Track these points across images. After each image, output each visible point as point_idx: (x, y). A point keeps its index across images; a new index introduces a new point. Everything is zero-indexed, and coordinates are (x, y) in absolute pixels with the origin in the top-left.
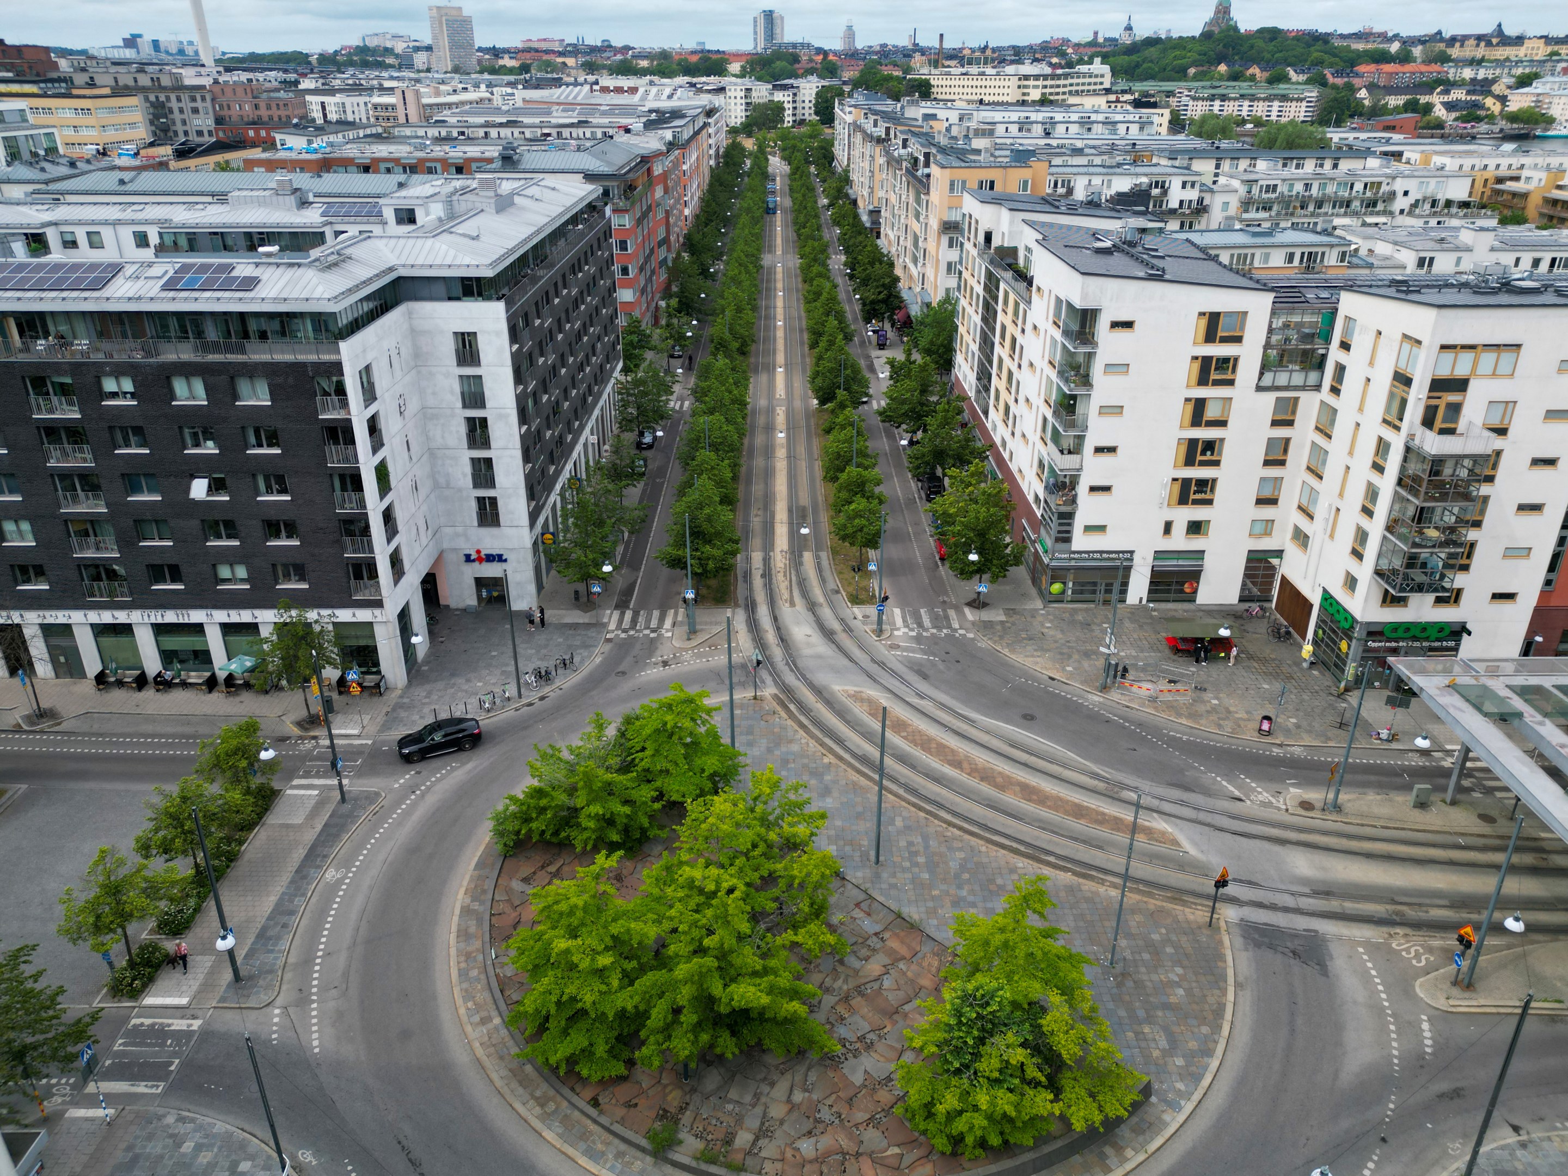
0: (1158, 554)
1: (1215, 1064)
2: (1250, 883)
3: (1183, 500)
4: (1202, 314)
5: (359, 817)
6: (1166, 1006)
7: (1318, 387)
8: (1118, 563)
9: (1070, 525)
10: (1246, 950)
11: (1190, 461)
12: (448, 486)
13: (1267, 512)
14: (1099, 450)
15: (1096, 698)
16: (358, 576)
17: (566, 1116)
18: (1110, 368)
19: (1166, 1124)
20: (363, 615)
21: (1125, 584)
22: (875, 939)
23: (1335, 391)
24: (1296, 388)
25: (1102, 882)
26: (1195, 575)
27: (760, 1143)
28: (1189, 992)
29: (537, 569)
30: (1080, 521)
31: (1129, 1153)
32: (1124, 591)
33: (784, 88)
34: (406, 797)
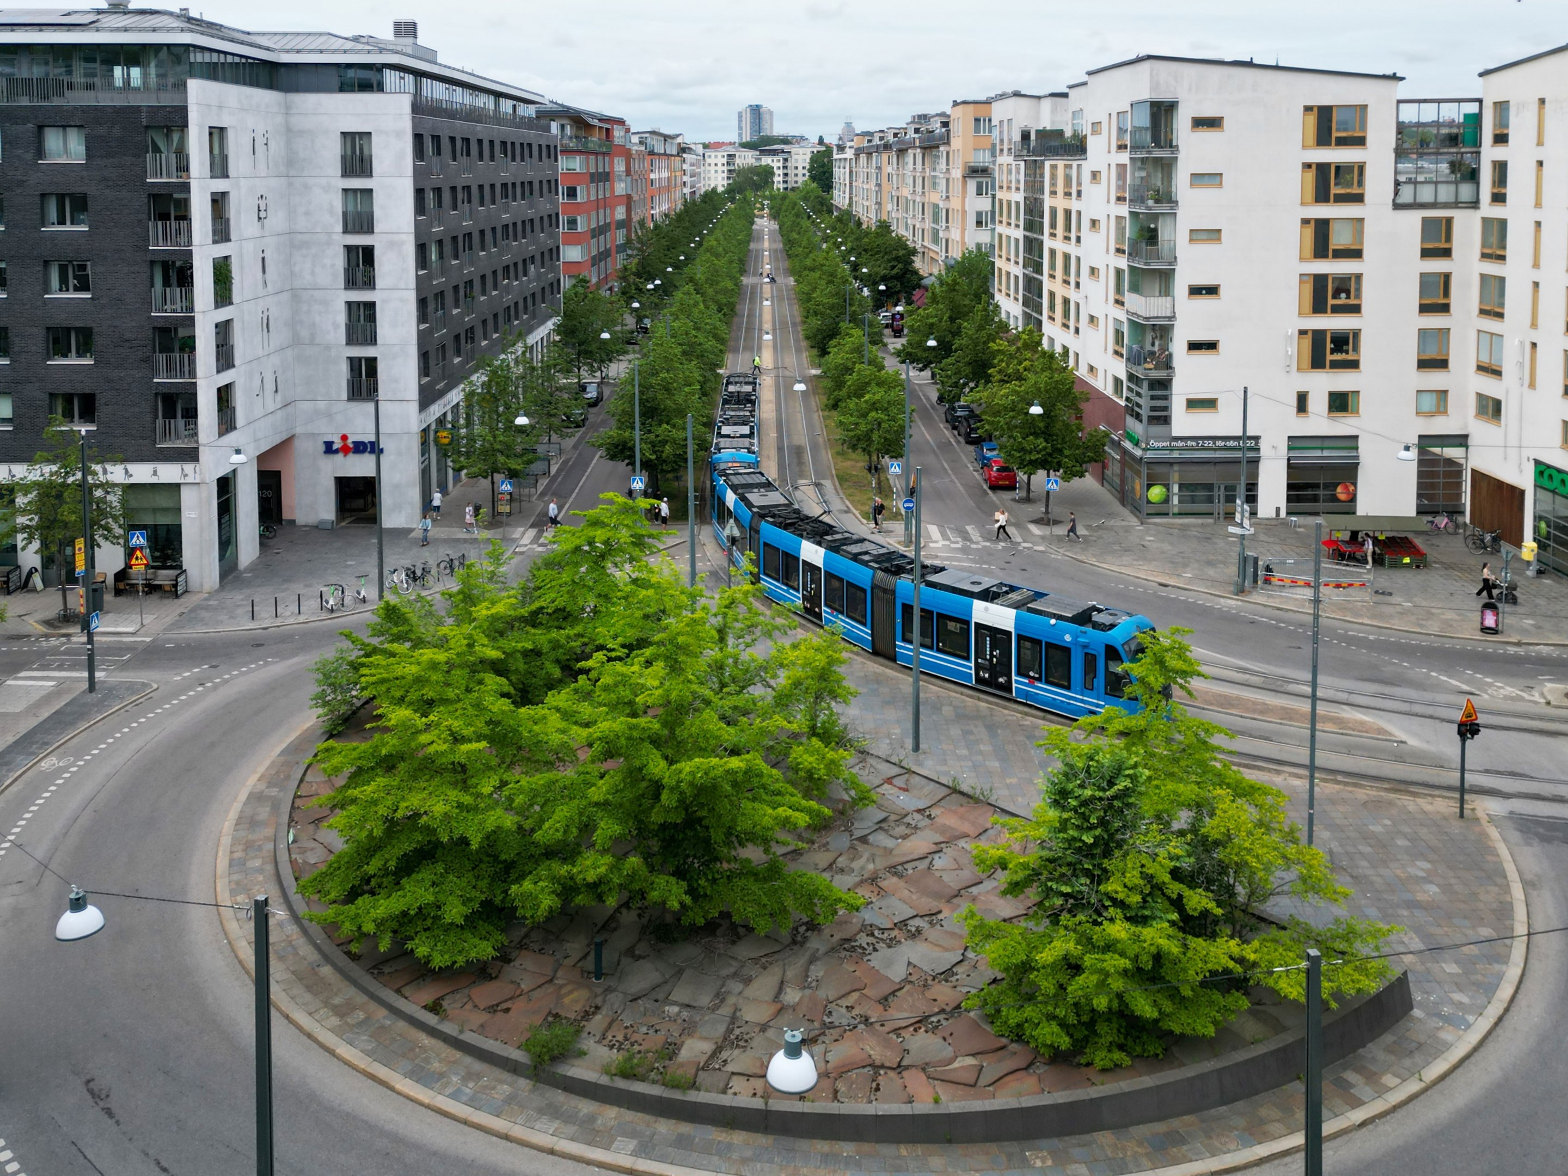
0: (1295, 442)
1: (1513, 972)
2: (1513, 774)
3: (1318, 362)
4: (1308, 109)
5: (111, 707)
6: (1412, 905)
7: (1474, 204)
8: (1238, 454)
9: (1166, 398)
10: (1529, 844)
11: (1319, 306)
12: (312, 343)
13: (1435, 379)
14: (1196, 291)
15: (1231, 603)
16: (170, 413)
17: (383, 1027)
18: (1198, 179)
19: (1448, 1046)
20: (168, 473)
21: (1252, 487)
22: (917, 816)
23: (1499, 198)
24: (1446, 206)
25: (1278, 772)
26: (1349, 472)
27: (724, 1055)
28: (1446, 888)
29: (425, 473)
30: (1181, 391)
31: (1389, 1080)
32: (1252, 499)
33: (774, 153)
34: (191, 688)
